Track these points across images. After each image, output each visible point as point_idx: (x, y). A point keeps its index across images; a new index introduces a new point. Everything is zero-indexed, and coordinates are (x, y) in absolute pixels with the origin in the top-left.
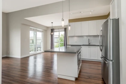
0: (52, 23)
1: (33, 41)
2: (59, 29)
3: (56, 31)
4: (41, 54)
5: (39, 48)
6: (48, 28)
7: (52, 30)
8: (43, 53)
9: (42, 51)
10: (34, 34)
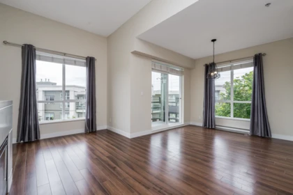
0: (214, 40)
1: (160, 99)
2: (230, 61)
3: (222, 70)
4: (180, 130)
5: (173, 113)
6: (194, 61)
7: (210, 68)
8: (183, 129)
9: (180, 121)
10: (162, 82)
